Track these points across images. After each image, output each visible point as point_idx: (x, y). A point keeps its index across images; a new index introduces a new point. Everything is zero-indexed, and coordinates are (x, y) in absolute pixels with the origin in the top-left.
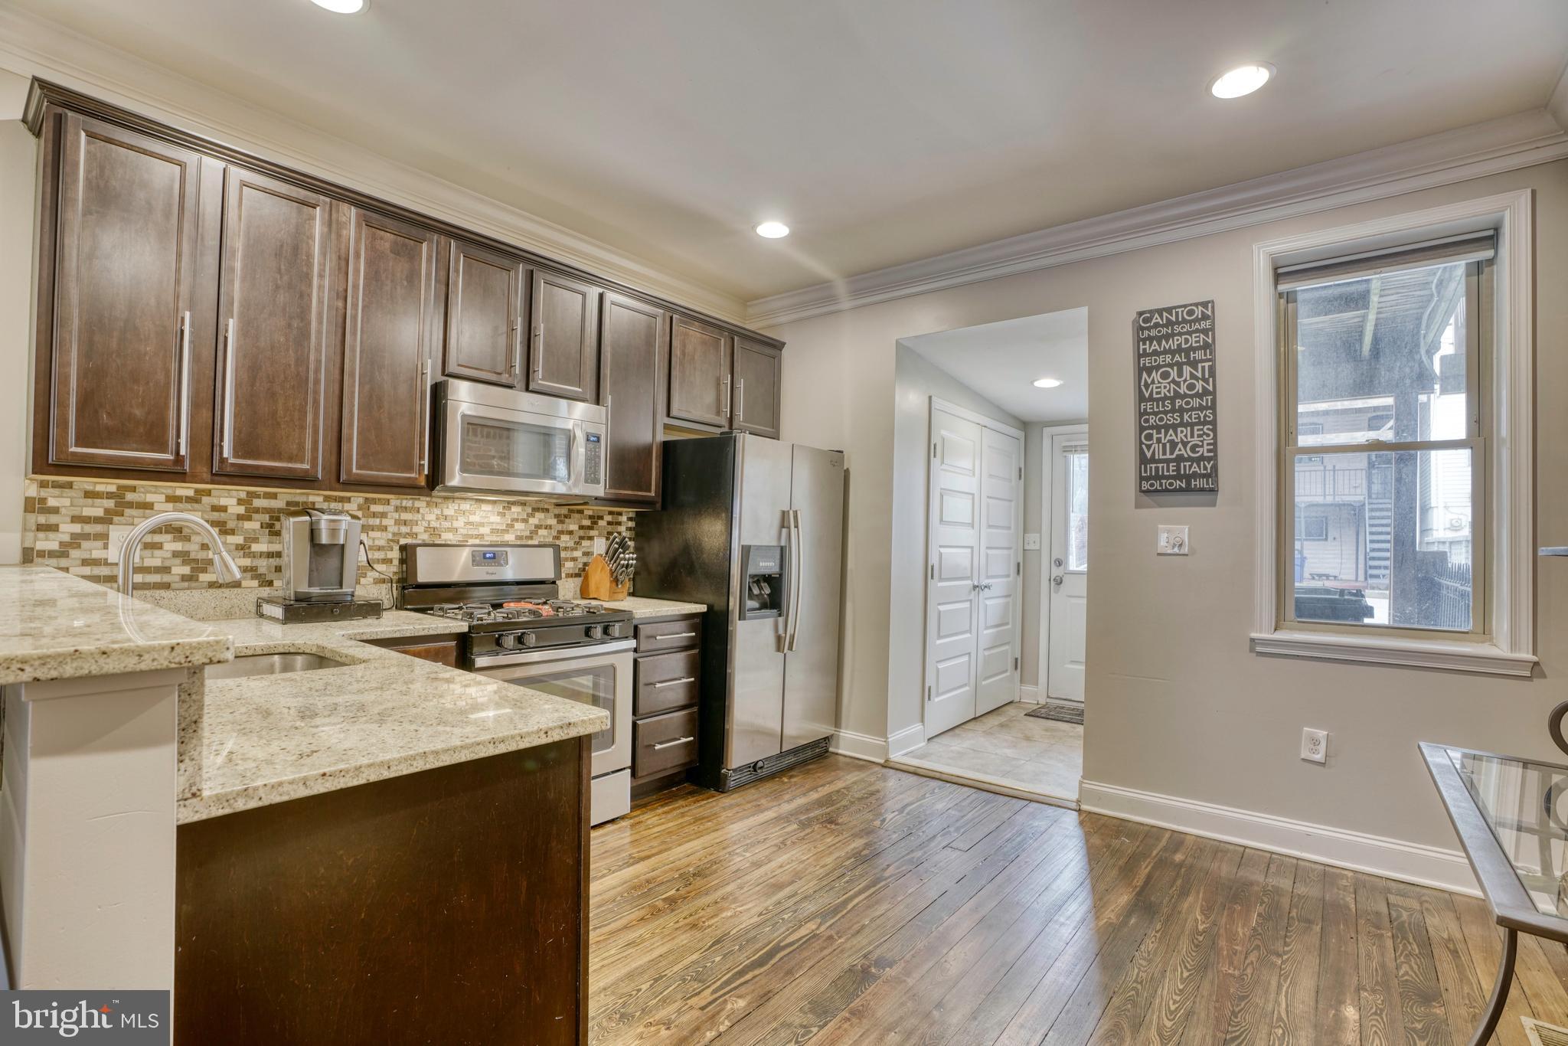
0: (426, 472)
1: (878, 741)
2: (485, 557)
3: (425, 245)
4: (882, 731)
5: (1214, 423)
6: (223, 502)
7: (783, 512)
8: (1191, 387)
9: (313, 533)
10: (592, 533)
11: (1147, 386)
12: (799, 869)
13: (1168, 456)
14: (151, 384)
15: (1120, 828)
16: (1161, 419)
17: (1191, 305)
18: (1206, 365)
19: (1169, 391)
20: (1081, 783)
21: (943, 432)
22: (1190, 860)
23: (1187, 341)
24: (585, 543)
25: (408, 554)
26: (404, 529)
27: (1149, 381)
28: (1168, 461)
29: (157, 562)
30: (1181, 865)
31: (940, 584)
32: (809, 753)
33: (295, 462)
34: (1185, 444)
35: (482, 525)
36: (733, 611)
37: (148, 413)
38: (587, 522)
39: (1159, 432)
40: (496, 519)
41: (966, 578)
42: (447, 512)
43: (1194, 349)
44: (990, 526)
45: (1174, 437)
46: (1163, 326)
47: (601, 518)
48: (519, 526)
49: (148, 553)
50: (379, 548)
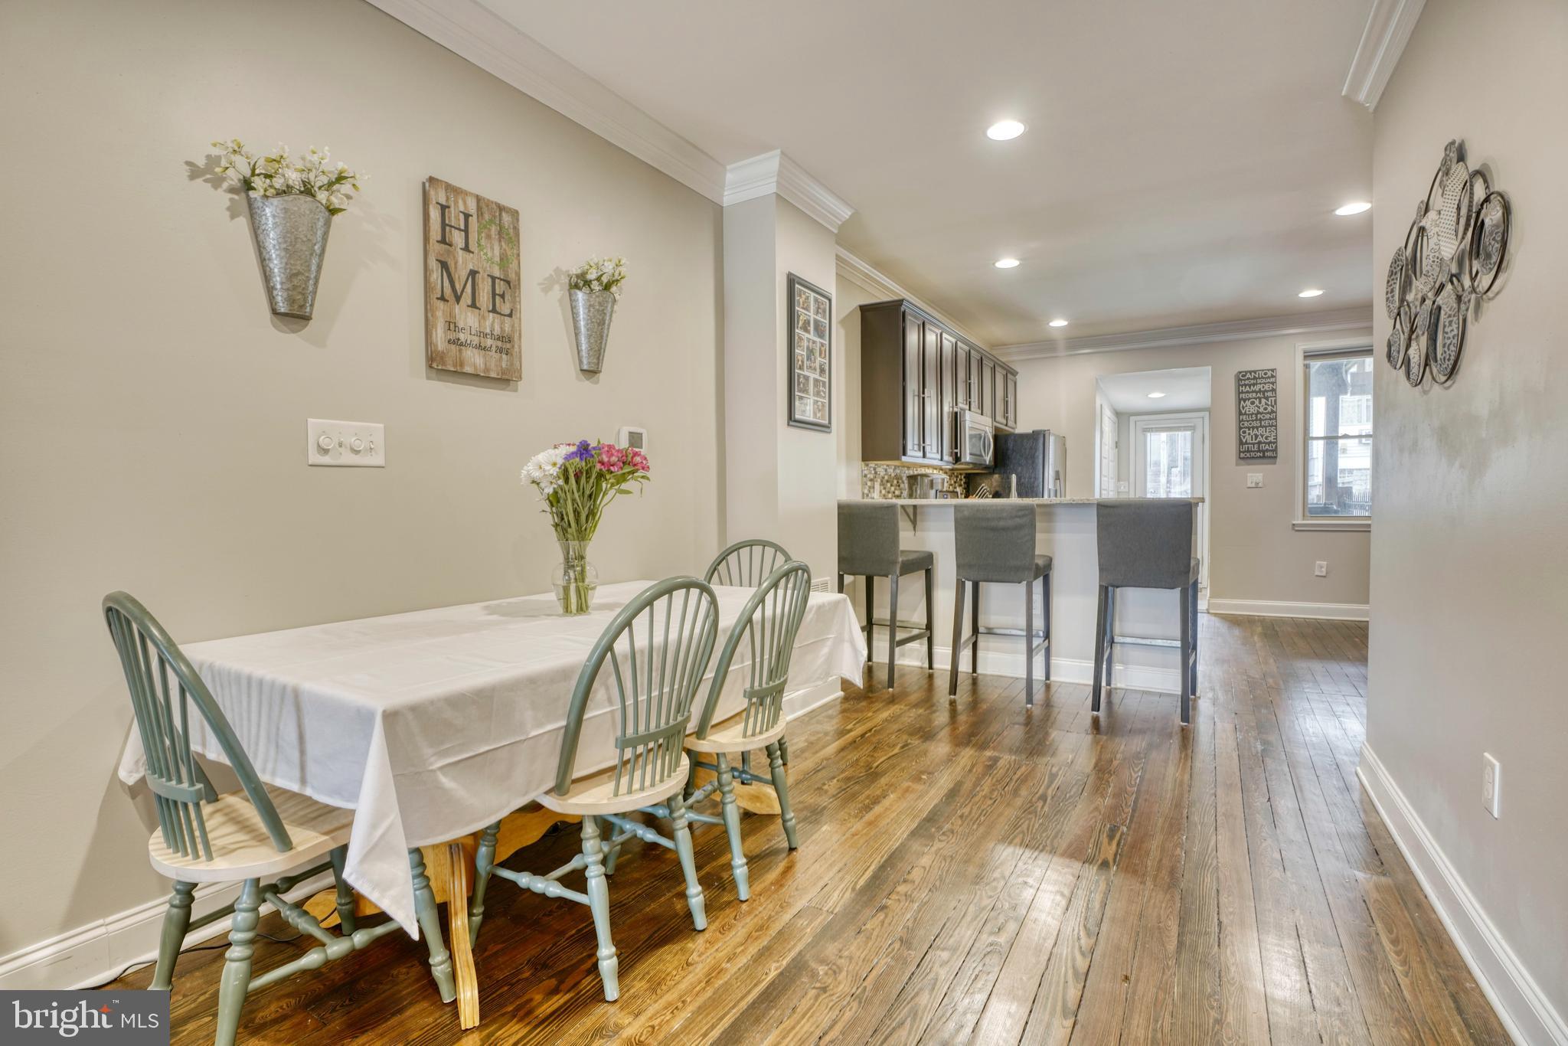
5: (1276, 426)
11: (1243, 407)
13: (1254, 441)
16: (1250, 424)
17: (1265, 370)
18: (1273, 399)
19: (1254, 410)
20: (1209, 601)
23: (1264, 387)
28: (1254, 444)
34: (1262, 436)
39: (1249, 430)
43: (1267, 391)
45: (1257, 432)
46: (1252, 379)
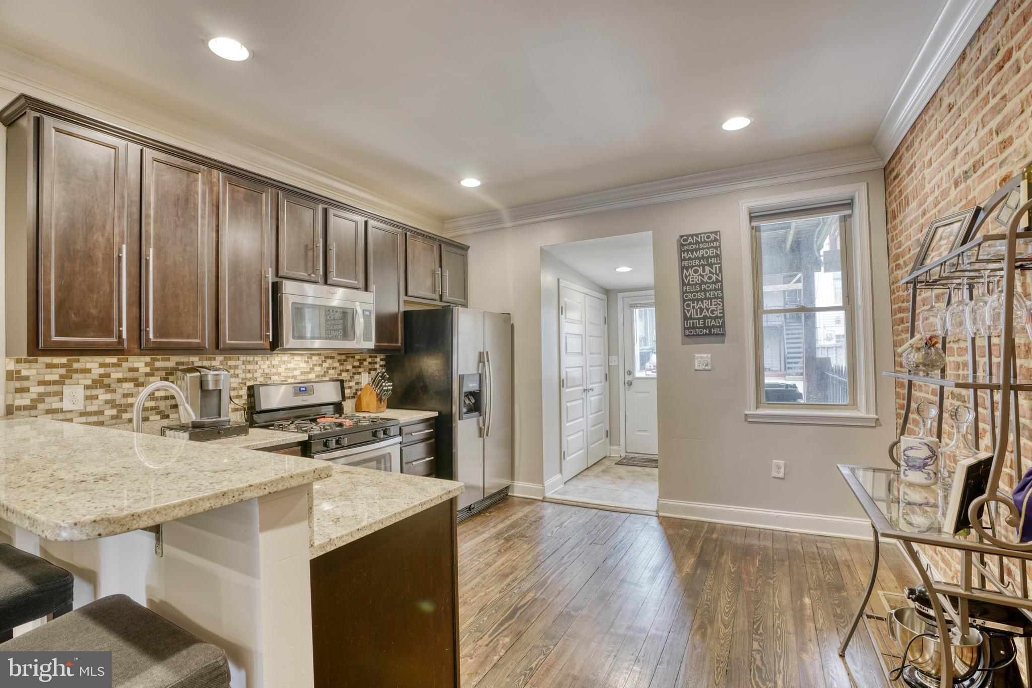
0: (271, 340)
1: (539, 486)
2: (300, 391)
3: (264, 195)
4: (541, 481)
5: (722, 298)
6: (136, 365)
7: (480, 353)
8: (710, 278)
9: (202, 383)
10: (360, 370)
11: (686, 277)
12: (514, 564)
13: (699, 316)
14: (101, 293)
15: (681, 524)
16: (694, 296)
17: (708, 233)
18: (717, 266)
19: (698, 280)
20: (658, 500)
21: (566, 300)
22: (720, 537)
23: (707, 253)
24: (356, 377)
25: (252, 392)
26: (249, 376)
27: (687, 274)
28: (699, 319)
29: (95, 408)
30: (716, 540)
31: (567, 390)
32: (498, 497)
33: (192, 338)
34: (707, 310)
35: (295, 369)
36: (455, 414)
37: (100, 312)
38: (357, 364)
39: (693, 303)
40: (304, 365)
41: (580, 385)
42: (274, 363)
43: (711, 257)
44: (591, 354)
45: (702, 306)
46: (694, 244)
47: (365, 360)
48: (317, 369)
49: (89, 402)
50: (234, 389)
